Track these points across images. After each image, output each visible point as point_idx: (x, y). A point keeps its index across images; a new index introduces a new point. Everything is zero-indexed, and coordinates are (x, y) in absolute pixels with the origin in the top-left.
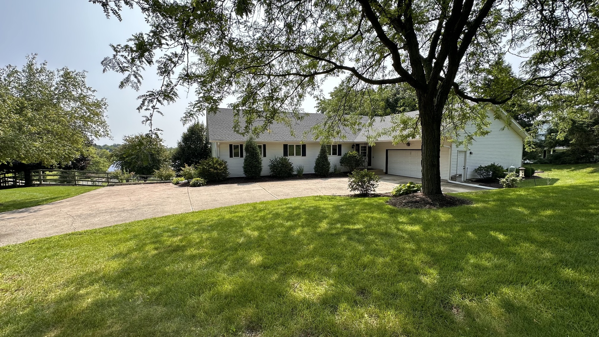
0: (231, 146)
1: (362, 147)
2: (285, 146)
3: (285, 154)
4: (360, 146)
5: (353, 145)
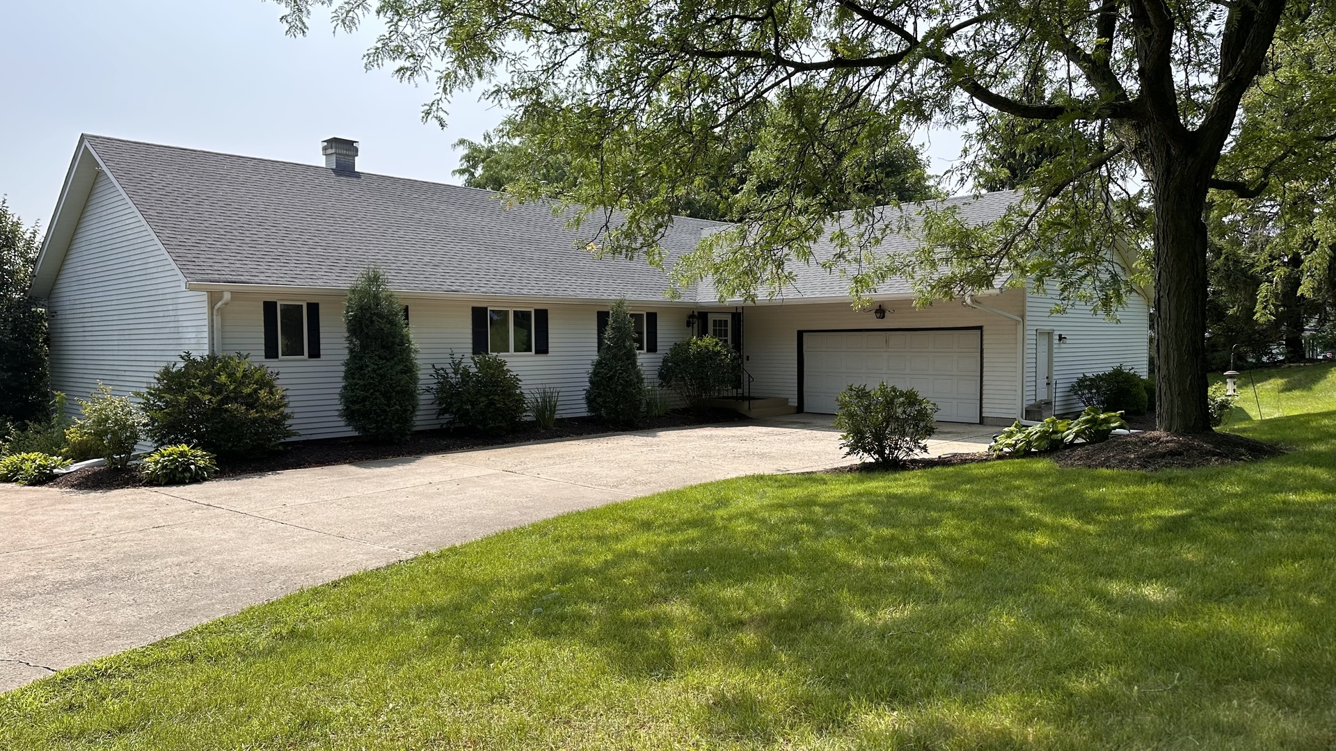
0: (269, 308)
1: (715, 322)
2: (479, 315)
3: (479, 344)
4: (711, 318)
5: (692, 316)
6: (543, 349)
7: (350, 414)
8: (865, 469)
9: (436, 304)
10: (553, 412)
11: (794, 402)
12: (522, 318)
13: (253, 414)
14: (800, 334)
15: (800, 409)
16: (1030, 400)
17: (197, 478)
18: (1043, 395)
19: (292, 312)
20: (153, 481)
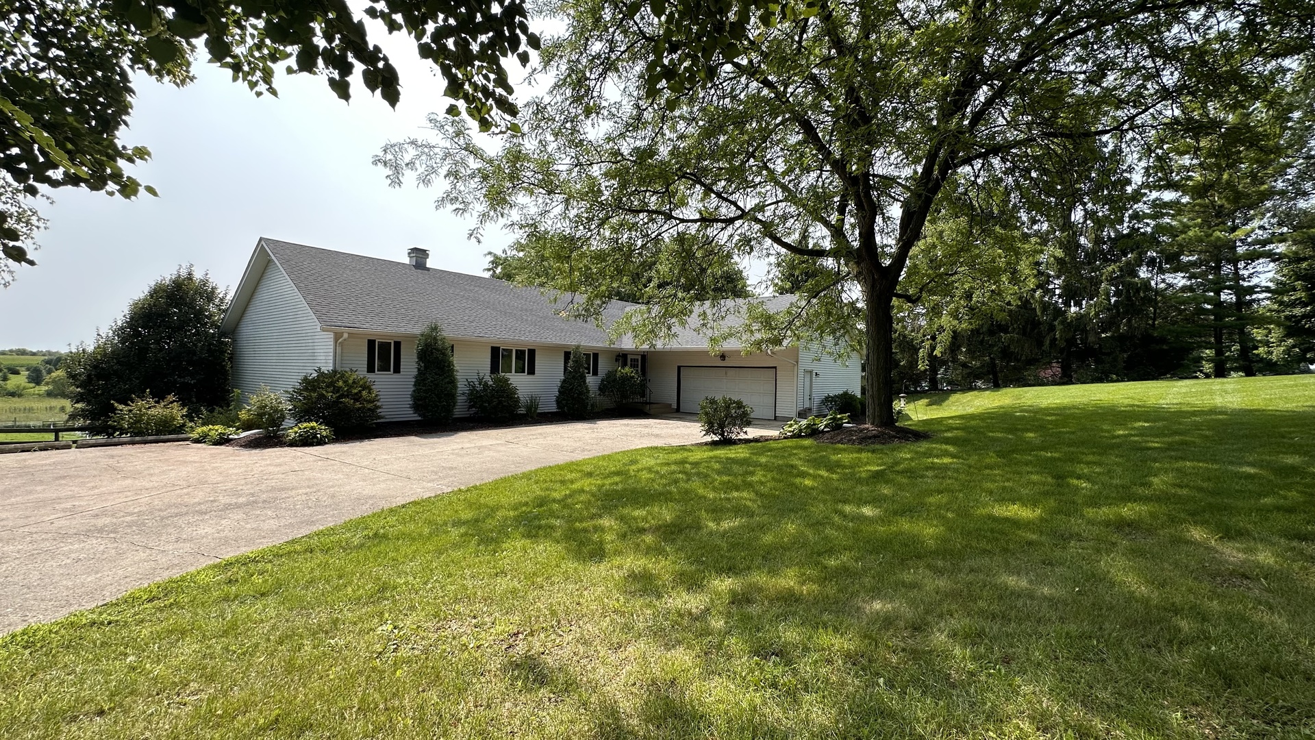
0: (371, 343)
1: (631, 360)
2: (495, 351)
3: (494, 368)
6: (532, 371)
7: (416, 407)
8: (714, 443)
9: (469, 344)
10: (536, 409)
11: (675, 406)
12: (520, 354)
13: (358, 405)
14: (679, 368)
15: (678, 410)
16: (800, 408)
17: (321, 442)
18: (807, 405)
19: (385, 347)
20: (293, 444)
